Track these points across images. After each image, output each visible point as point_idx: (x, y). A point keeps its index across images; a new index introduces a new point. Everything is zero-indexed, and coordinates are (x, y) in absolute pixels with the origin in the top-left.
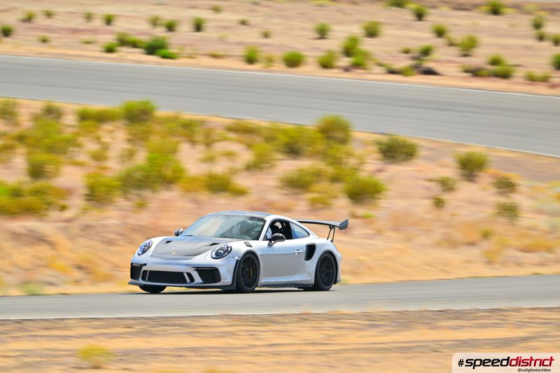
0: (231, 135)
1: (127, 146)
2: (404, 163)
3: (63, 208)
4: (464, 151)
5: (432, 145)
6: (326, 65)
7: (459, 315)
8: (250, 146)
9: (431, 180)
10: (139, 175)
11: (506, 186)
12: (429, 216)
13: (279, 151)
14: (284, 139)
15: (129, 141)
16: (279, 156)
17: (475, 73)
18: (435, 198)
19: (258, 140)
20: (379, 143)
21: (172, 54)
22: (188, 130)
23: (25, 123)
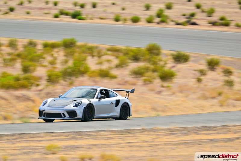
0: (109, 53)
1: (64, 58)
2: (184, 63)
3: (37, 85)
4: (209, 58)
5: (196, 55)
6: (149, 21)
7: (209, 128)
8: (117, 57)
9: (195, 70)
10: (69, 71)
11: (228, 72)
12: (195, 86)
13: (130, 59)
14: (132, 54)
15: (65, 56)
16: (130, 61)
17: (214, 24)
18: (198, 78)
19: (121, 54)
20: (173, 55)
21: (83, 18)
22: (91, 51)
23: (20, 49)
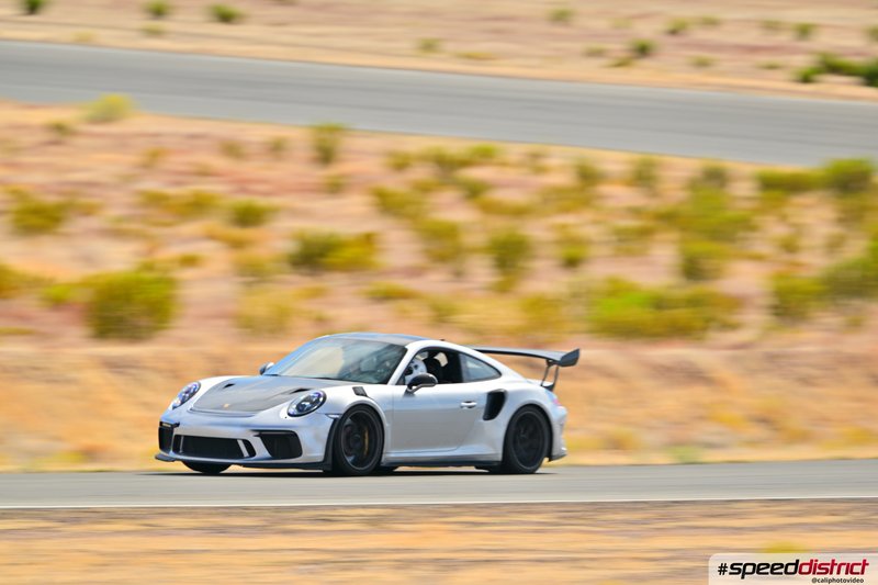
1: (835, 230)
23: (673, 193)
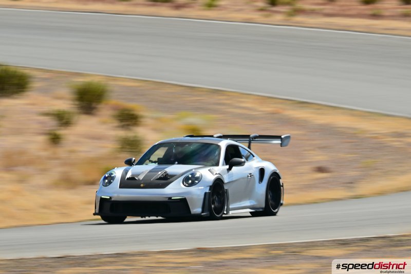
11: (128, 118)
12: (44, 154)
